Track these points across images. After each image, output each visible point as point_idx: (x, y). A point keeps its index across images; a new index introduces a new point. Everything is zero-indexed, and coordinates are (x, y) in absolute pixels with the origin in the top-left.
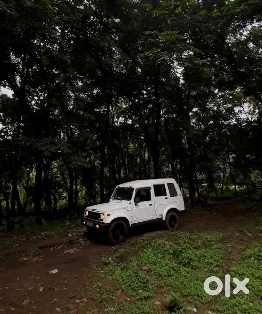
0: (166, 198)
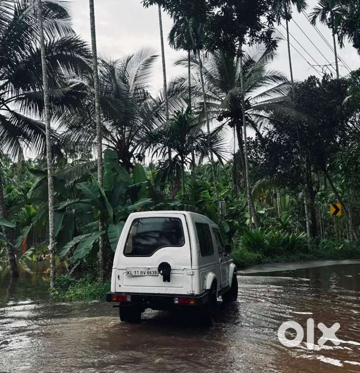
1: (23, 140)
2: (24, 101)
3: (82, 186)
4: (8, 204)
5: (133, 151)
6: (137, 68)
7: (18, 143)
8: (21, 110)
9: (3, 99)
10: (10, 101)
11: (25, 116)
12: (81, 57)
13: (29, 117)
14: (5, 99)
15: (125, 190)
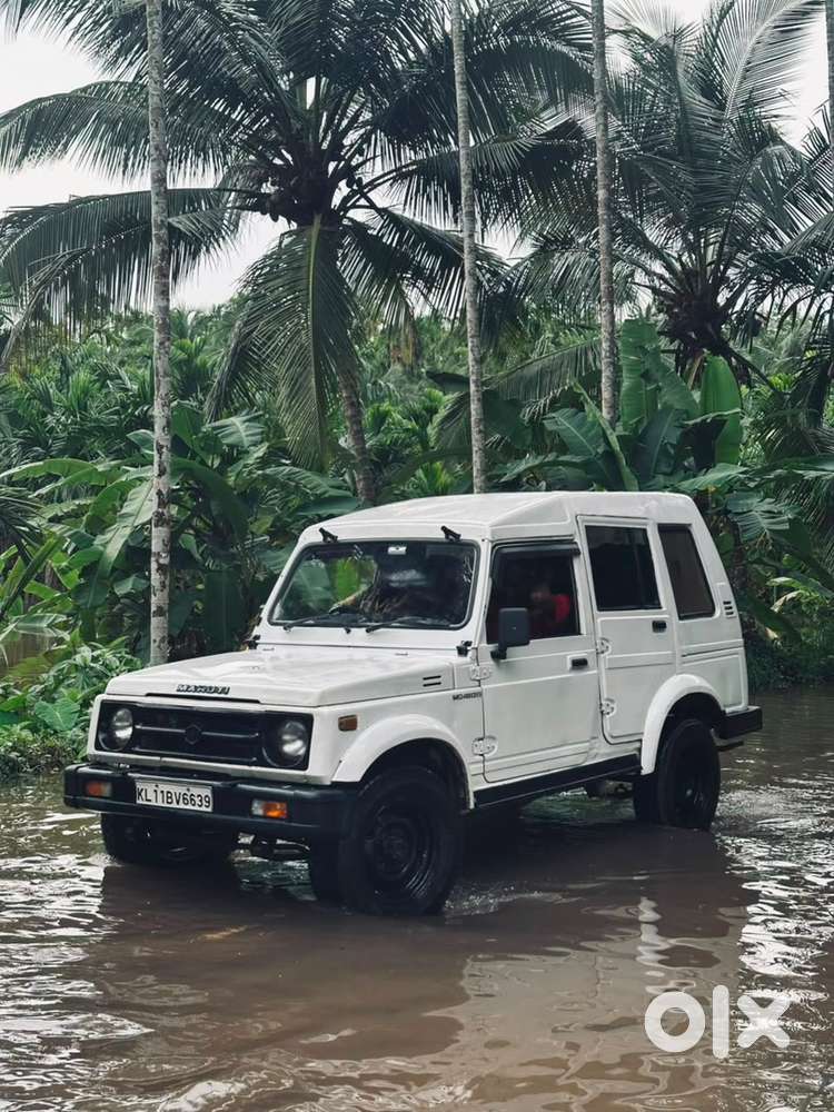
0: (659, 626)
1: (414, 286)
2: (415, 179)
3: (561, 422)
4: (376, 459)
5: (731, 302)
6: (754, 40)
7: (401, 294)
8: (405, 204)
9: (360, 179)
10: (379, 184)
11: (417, 220)
12: (565, 49)
13: (426, 222)
14: (365, 181)
15: (679, 432)
